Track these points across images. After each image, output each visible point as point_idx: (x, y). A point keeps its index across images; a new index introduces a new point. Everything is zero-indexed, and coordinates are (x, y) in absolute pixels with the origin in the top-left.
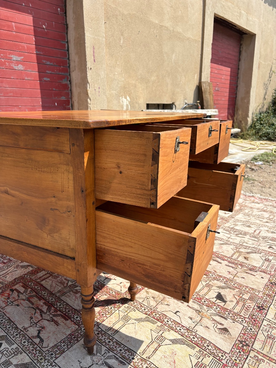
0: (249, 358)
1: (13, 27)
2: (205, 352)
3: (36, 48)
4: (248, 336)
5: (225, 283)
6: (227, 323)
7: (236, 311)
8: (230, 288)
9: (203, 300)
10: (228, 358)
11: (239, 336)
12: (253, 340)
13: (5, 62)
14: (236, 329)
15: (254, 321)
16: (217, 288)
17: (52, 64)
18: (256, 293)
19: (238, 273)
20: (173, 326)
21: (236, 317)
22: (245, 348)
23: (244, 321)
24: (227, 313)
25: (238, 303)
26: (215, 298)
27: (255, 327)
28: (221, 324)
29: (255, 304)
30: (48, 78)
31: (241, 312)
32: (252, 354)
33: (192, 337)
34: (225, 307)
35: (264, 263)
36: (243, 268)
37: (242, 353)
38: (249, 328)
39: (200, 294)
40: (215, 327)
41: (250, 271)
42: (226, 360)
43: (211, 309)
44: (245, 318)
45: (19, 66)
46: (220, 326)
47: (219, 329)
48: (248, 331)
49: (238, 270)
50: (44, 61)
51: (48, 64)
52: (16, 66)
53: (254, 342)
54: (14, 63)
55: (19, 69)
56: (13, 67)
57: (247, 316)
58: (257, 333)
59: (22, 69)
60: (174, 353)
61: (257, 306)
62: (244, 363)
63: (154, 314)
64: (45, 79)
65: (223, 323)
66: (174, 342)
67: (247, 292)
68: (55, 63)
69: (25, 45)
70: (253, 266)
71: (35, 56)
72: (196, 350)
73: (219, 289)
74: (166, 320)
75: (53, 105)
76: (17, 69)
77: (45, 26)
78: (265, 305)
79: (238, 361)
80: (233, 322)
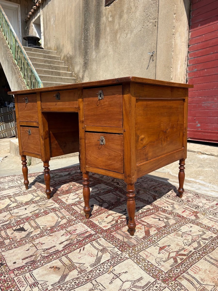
5: (32, 237)
7: (3, 232)
8: (24, 237)
9: (25, 220)
16: (31, 231)
18: (4, 249)
19: (36, 249)
20: (18, 206)
24: (5, 227)
25: (8, 236)
26: (23, 227)
28: (2, 223)
33: (6, 210)
34: (11, 229)
35: (34, 279)
36: (40, 256)
39: (32, 220)
40: (3, 220)
41: (32, 259)
43: (15, 221)
49: (40, 252)
60: (3, 204)
63: (32, 203)
66: (9, 205)
67: (11, 245)
70: (37, 267)
73: (30, 232)
74: (24, 205)
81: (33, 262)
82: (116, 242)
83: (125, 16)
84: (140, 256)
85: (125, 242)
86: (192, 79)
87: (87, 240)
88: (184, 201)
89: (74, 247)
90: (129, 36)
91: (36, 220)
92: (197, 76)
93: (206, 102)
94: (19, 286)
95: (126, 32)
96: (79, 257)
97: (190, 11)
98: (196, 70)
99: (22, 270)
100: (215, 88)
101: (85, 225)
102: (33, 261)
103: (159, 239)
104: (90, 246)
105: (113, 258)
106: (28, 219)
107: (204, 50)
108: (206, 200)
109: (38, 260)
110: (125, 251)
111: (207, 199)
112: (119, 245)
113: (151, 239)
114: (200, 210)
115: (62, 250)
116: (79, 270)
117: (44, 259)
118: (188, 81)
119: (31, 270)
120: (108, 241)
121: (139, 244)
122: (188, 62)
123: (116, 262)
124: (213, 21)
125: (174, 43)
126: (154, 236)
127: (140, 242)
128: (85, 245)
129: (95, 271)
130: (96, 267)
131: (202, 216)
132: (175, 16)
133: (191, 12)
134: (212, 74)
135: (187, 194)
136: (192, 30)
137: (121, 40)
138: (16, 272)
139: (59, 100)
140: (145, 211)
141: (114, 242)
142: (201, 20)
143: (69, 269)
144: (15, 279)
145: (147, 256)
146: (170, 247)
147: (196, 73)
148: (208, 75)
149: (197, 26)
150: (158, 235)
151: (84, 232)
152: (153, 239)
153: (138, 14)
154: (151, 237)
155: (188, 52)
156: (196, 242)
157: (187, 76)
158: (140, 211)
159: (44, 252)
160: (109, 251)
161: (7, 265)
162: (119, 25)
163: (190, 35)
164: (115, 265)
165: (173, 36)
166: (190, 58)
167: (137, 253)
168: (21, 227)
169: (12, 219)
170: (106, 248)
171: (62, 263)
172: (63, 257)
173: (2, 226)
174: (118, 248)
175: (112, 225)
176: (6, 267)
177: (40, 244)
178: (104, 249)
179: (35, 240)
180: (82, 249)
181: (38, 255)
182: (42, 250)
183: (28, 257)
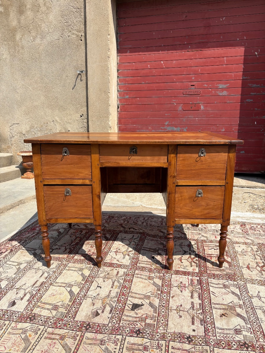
0: (75, 332)
1: (224, 61)
2: (69, 308)
3: (243, 75)
4: (97, 328)
5: (159, 306)
7: (124, 317)
8: (155, 310)
11: (94, 323)
12: (94, 331)
13: (212, 91)
14: (102, 320)
15: (117, 329)
17: (258, 86)
19: (186, 312)
20: (85, 288)
21: (116, 318)
23: (114, 324)
24: (118, 312)
26: (134, 304)
27: (110, 331)
28: (103, 311)
29: (142, 328)
30: (251, 99)
31: (125, 320)
32: (79, 333)
33: (79, 298)
34: (126, 311)
35: (229, 329)
37: (78, 327)
39: (130, 294)
40: (97, 308)
41: (199, 320)
42: (67, 320)
43: (115, 303)
44: (119, 324)
45: (224, 92)
46: (100, 311)
47: (97, 311)
50: (250, 85)
51: (254, 86)
52: (221, 93)
53: (92, 333)
54: (220, 91)
55: (223, 95)
56: (218, 94)
58: (104, 334)
59: (226, 94)
60: (60, 294)
61: (139, 329)
62: (69, 330)
63: (91, 278)
64: (247, 100)
67: (158, 322)
68: (262, 85)
69: (233, 74)
70: (213, 322)
71: (241, 81)
72: (69, 303)
73: (148, 303)
74: (87, 284)
75: (251, 124)
76: (221, 95)
77: (257, 53)
78: (145, 335)
79: (69, 326)
80: (109, 318)
81: (203, 321)
83: (29, 14)
84: (247, 278)
85: (227, 274)
86: (124, 106)
87: (204, 286)
89: (206, 295)
90: (38, 41)
91: (133, 292)
92: (130, 104)
93: (141, 131)
94: (232, 339)
95: (34, 34)
96: (222, 299)
97: (117, 33)
98: (128, 97)
100: (149, 117)
101: (180, 276)
104: (214, 288)
105: (239, 288)
106: (123, 294)
107: (135, 78)
109: (202, 318)
110: (236, 280)
112: (227, 278)
113: (234, 265)
115: (203, 302)
116: (237, 307)
117: (205, 314)
118: (119, 107)
120: (216, 279)
121: (235, 271)
122: (118, 87)
123: (245, 289)
124: (143, 52)
125: (110, 67)
128: (209, 290)
129: (246, 302)
130: (242, 299)
132: (109, 37)
133: (118, 35)
134: (145, 104)
136: (120, 54)
137: (24, 42)
138: (210, 334)
139: (135, 154)
141: (221, 277)
142: (130, 46)
143: (232, 310)
145: (250, 277)
146: (250, 265)
147: (128, 100)
148: (141, 104)
149: (126, 52)
150: (234, 260)
151: (190, 280)
153: (51, 17)
154: (232, 264)
155: (118, 77)
156: (256, 255)
157: (119, 102)
160: (229, 285)
161: (193, 336)
162: (19, 22)
163: (118, 59)
164: (247, 291)
165: (109, 59)
166: (120, 83)
167: (243, 278)
168: (132, 304)
169: (108, 302)
170: (224, 284)
171: (220, 309)
172: (213, 305)
173: (110, 313)
174: (229, 280)
175: (197, 267)
176: (196, 337)
177: (179, 307)
178: (224, 285)
179: (168, 306)
180: (212, 293)
181: (195, 315)
182: (191, 310)
183: (192, 320)
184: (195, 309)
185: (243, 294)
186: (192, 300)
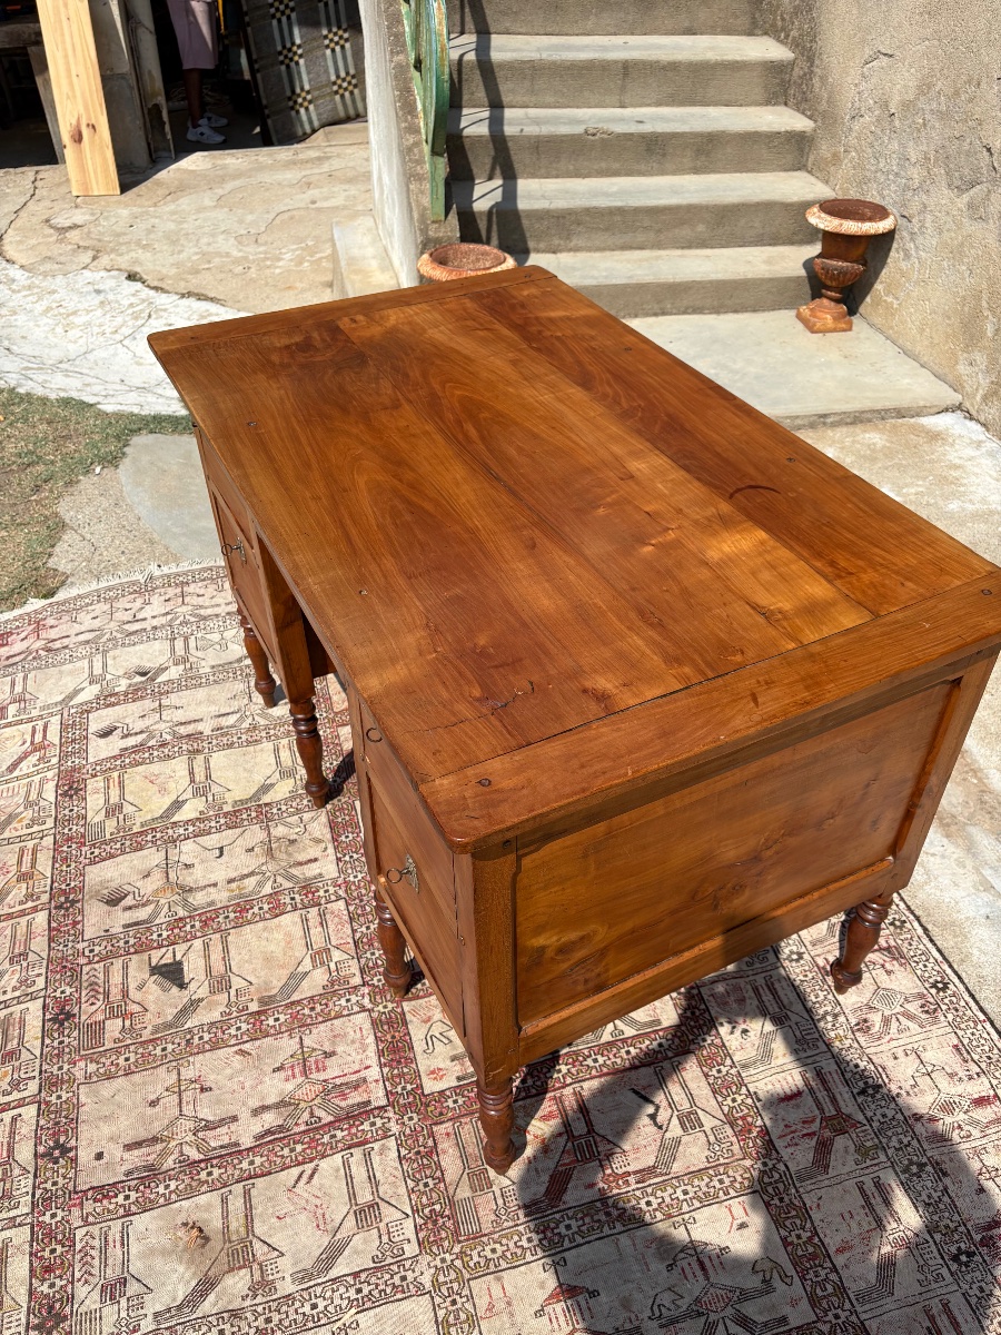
0: (48, 888)
2: (122, 834)
4: (67, 925)
5: (190, 1031)
6: (119, 919)
7: (118, 964)
8: (168, 1026)
9: (197, 924)
10: (82, 859)
11: (81, 911)
12: (54, 925)
14: (95, 920)
15: (65, 967)
16: (196, 996)
18: (95, 1068)
19: (177, 1112)
20: (202, 825)
21: (109, 948)
22: (62, 899)
23: (87, 953)
24: (132, 941)
25: (125, 994)
26: (180, 963)
27: (60, 955)
28: (130, 908)
29: (82, 1021)
31: (107, 971)
32: (45, 898)
33: (159, 835)
34: (145, 956)
35: (126, 1260)
36: (177, 1153)
37: (63, 887)
38: (70, 945)
39: (218, 935)
40: (137, 891)
41: (151, 1159)
42: (83, 853)
43: (168, 919)
44: (90, 963)
46: (129, 901)
47: (126, 896)
48: (71, 938)
49: (184, 1128)
53: (49, 923)
57: (86, 969)
58: (49, 946)
60: (163, 790)
61: (75, 1015)
62: (52, 874)
63: (254, 814)
65: (128, 914)
66: (177, 805)
67: (117, 1051)
70: (152, 1206)
72: (138, 824)
73: (193, 998)
74: (222, 821)
78: (56, 1035)
79: (64, 868)
80: (107, 931)
81: (151, 1174)
82: (426, 1185)
84: (471, 1297)
85: (452, 1203)
87: (339, 1134)
88: (842, 1019)
89: (286, 1152)
91: (229, 938)
94: (77, 1275)
96: (281, 1213)
99: (105, 1202)
101: (371, 1039)
102: (150, 1168)
103: (579, 1240)
104: (338, 1170)
105: (378, 1267)
106: (208, 919)
108: (955, 1046)
109: (164, 1168)
110: (435, 1249)
111: (966, 1041)
112: (427, 1211)
113: (552, 1225)
114: (869, 1114)
115: (248, 1150)
116: (257, 1276)
117: (181, 1172)
119: (134, 1208)
120: (405, 1168)
121: (496, 1236)
123: (375, 1293)
126: (570, 1213)
127: (506, 1224)
128: (323, 1157)
129: (297, 1304)
130: (307, 1289)
131: (851, 1159)
135: (889, 973)
138: (89, 1206)
140: (629, 1032)
141: (421, 1187)
143: (231, 1258)
144: (80, 1234)
145: (491, 1307)
146: (591, 1301)
150: (587, 1220)
151: (354, 1077)
152: (562, 1229)
154: (557, 1216)
156: (703, 1319)
158: (610, 1027)
159: (194, 1134)
160: (382, 1225)
161: (74, 1160)
164: (368, 1305)
167: (467, 1276)
168: (178, 958)
169: (162, 901)
170: (382, 1204)
171: (225, 1216)
172: (239, 1188)
173: (125, 926)
174: (420, 1221)
175: (459, 1079)
176: (72, 1168)
177: (197, 1086)
178: (373, 1206)
179: (191, 1054)
180: (309, 1172)
181: (173, 1143)
182: (191, 1125)
183: (144, 1141)
184: (200, 1134)
185: (342, 1290)
186: (244, 1115)
